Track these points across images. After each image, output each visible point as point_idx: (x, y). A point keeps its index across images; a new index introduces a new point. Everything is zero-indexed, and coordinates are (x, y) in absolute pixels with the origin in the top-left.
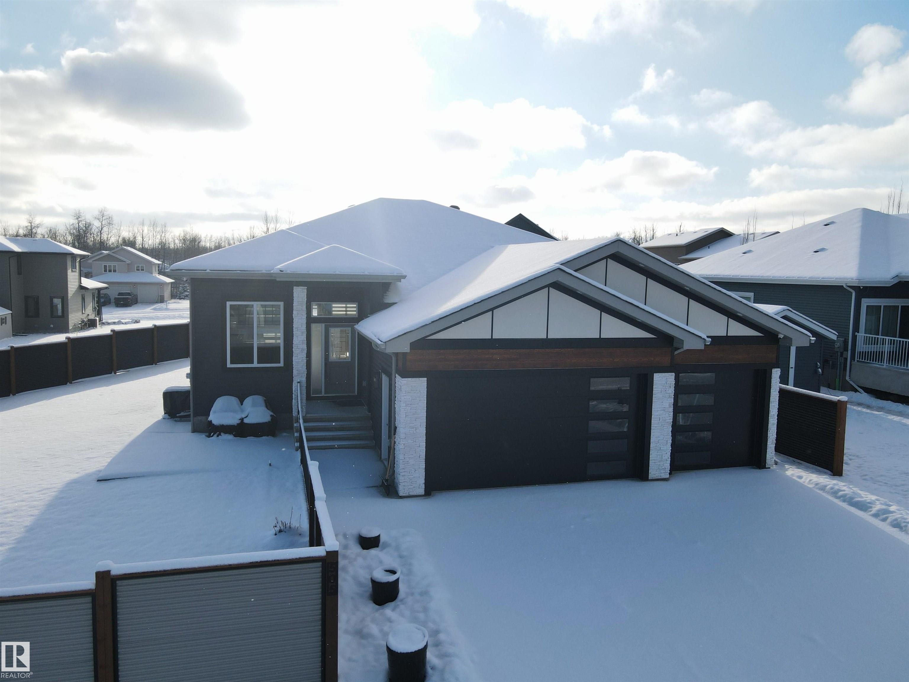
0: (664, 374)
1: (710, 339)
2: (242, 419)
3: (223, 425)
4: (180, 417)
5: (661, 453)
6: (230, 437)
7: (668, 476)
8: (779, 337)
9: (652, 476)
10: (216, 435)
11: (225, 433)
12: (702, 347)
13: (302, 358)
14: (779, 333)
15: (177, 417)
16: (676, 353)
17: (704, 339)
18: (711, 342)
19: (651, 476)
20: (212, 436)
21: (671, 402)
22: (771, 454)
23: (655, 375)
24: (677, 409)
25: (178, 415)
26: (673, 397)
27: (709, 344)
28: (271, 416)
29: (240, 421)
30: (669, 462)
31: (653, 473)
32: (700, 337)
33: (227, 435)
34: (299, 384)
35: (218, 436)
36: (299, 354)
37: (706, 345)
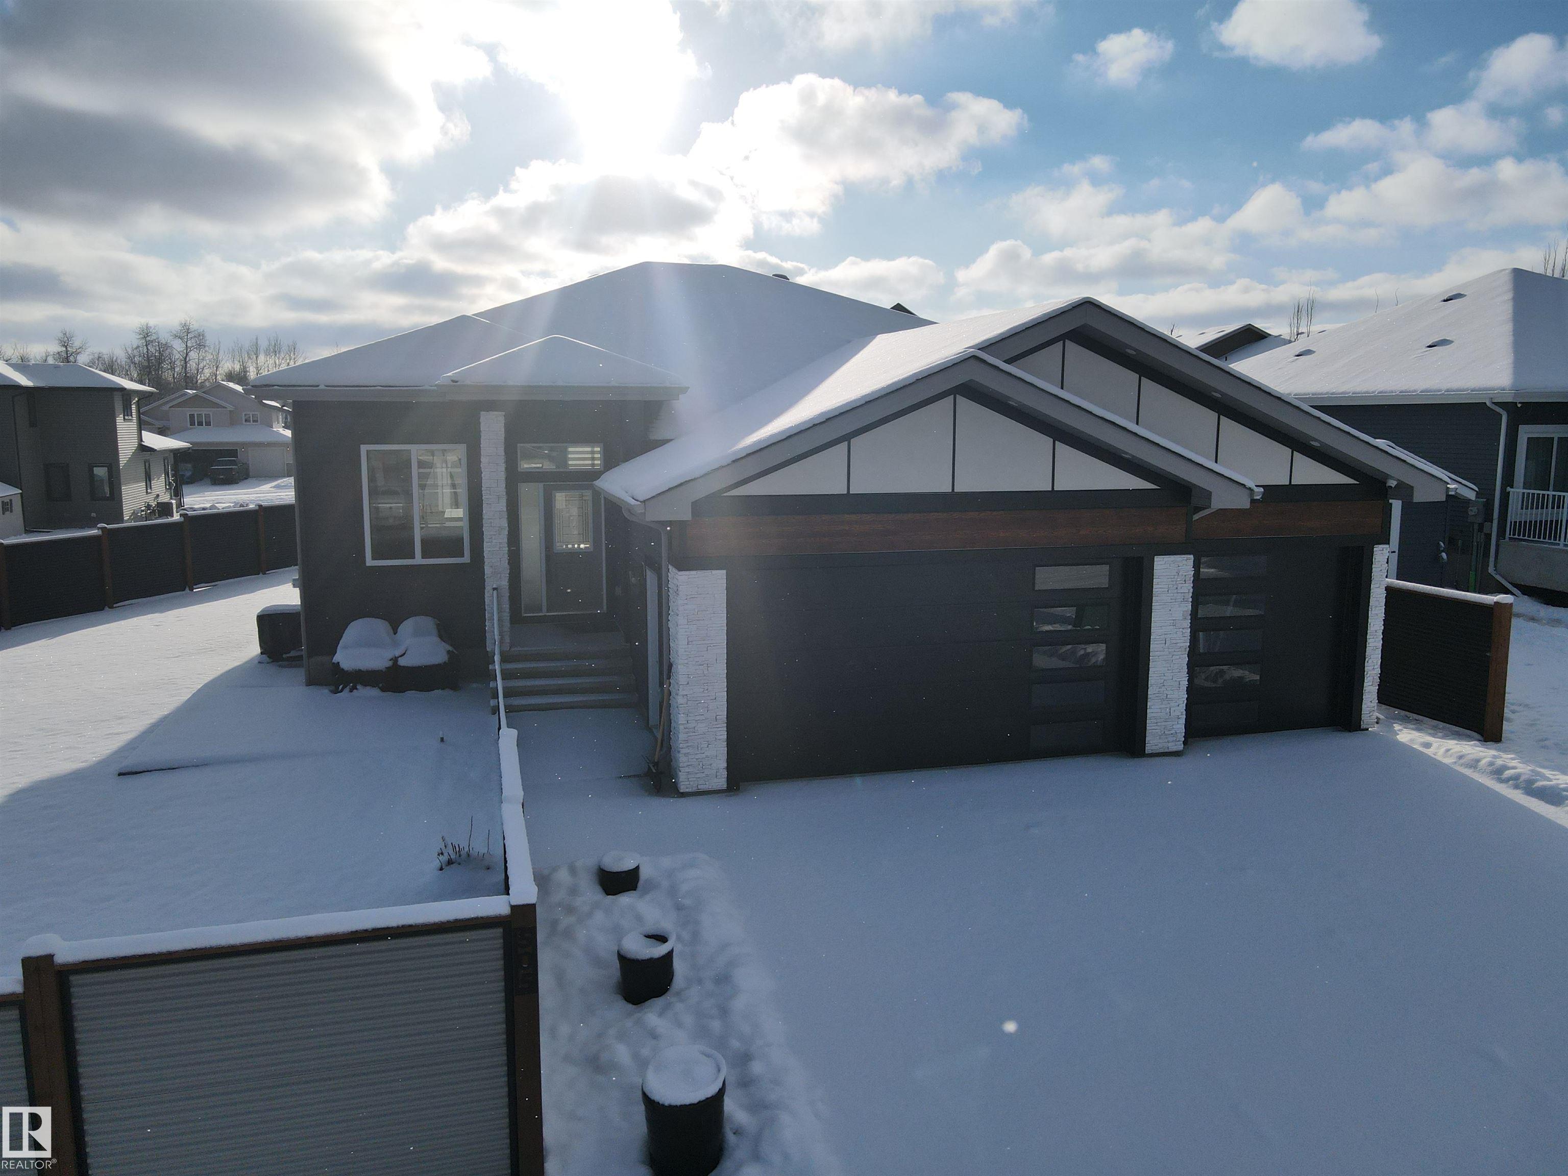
0: (1172, 558)
1: (1262, 490)
2: (395, 660)
3: (360, 670)
4: (288, 659)
5: (1168, 706)
6: (374, 692)
7: (1180, 747)
8: (1388, 484)
9: (1154, 748)
10: (347, 689)
11: (365, 685)
12: (1245, 504)
13: (500, 543)
14: (1387, 476)
15: (283, 660)
16: (1196, 517)
17: (1250, 489)
18: (1264, 494)
19: (1149, 749)
20: (341, 691)
21: (1186, 609)
22: (1369, 704)
23: (1157, 559)
24: (1198, 624)
25: (284, 656)
26: (1191, 600)
27: (1258, 498)
28: (449, 652)
29: (391, 663)
30: (1183, 721)
31: (1153, 742)
32: (1243, 485)
33: (368, 688)
34: (495, 592)
35: (351, 691)
36: (494, 537)
37: (1253, 501)
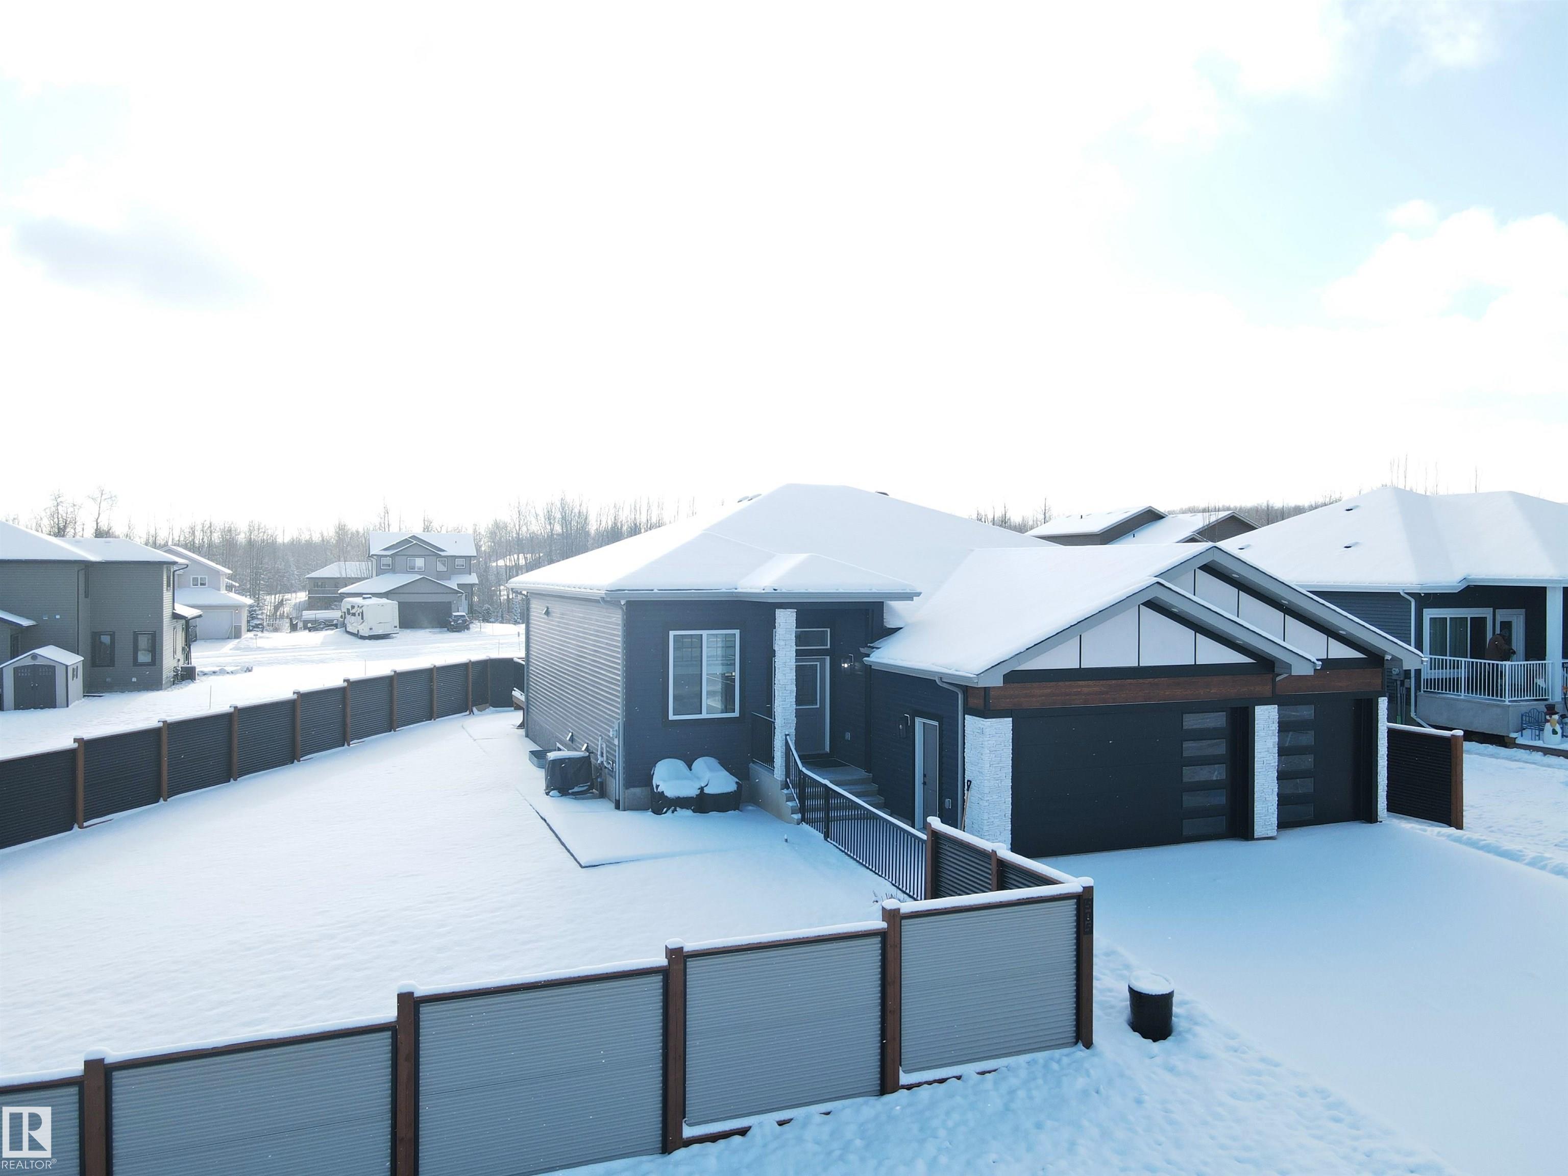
0: (1266, 707)
1: (1320, 663)
2: (702, 789)
5: (1266, 806)
7: (1274, 833)
8: (1386, 658)
9: (1259, 834)
12: (1311, 672)
13: (791, 702)
14: (1385, 652)
15: (569, 794)
16: (1278, 679)
17: (1314, 663)
18: (1322, 665)
19: (1257, 834)
21: (1275, 741)
22: (1382, 805)
23: (1256, 707)
24: (1283, 751)
25: (570, 791)
26: (1277, 735)
27: (1319, 668)
28: (737, 783)
29: (698, 792)
30: (1276, 816)
31: (1259, 831)
32: (1310, 660)
34: (788, 737)
36: (787, 698)
37: (1315, 670)
